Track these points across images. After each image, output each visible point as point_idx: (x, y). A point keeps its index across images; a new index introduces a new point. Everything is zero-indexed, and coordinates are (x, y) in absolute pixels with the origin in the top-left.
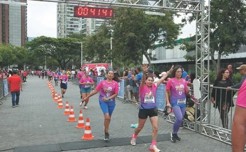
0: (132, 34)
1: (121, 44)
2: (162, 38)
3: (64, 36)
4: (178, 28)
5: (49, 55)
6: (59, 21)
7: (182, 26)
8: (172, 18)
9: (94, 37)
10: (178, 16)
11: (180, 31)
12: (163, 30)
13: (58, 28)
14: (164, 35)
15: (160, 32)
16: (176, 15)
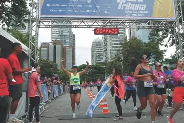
0: (134, 58)
1: (127, 64)
2: (153, 59)
3: (95, 64)
4: (163, 52)
5: (87, 75)
6: (92, 57)
7: (165, 51)
8: (159, 47)
9: (112, 63)
10: (162, 45)
11: (164, 54)
12: (153, 54)
13: (92, 60)
14: (154, 57)
15: (151, 56)
16: (161, 44)
